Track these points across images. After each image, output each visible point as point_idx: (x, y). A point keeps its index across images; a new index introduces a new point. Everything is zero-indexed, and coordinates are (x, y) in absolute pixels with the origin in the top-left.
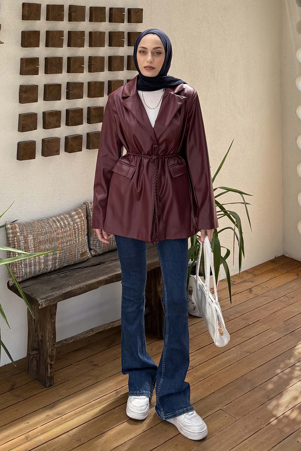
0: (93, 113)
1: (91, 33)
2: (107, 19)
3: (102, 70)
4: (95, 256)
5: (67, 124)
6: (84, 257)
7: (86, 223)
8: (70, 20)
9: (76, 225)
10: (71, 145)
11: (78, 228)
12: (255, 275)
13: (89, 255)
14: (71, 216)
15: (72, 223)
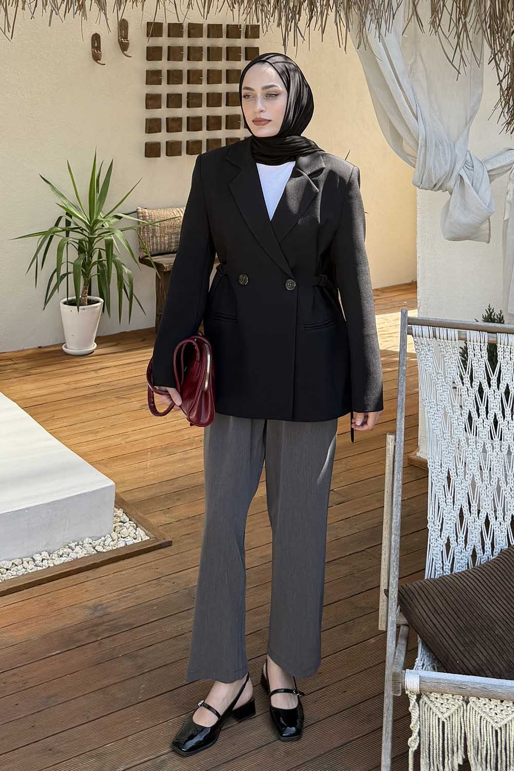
1: (208, 48)
3: (220, 82)
5: (188, 129)
8: (189, 36)
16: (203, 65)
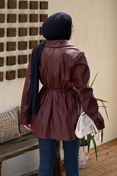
0: (21, 58)
1: (19, 15)
2: (29, 7)
3: (26, 35)
4: (23, 136)
5: (7, 65)
6: (17, 137)
7: (17, 118)
8: (8, 8)
9: (12, 119)
10: (9, 76)
11: (13, 121)
12: (110, 146)
13: (19, 135)
14: (10, 115)
15: (10, 118)
16: (17, 25)
